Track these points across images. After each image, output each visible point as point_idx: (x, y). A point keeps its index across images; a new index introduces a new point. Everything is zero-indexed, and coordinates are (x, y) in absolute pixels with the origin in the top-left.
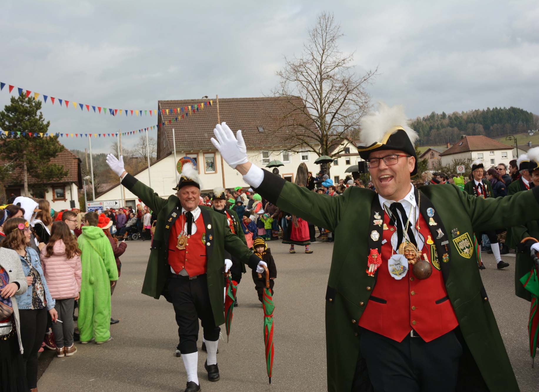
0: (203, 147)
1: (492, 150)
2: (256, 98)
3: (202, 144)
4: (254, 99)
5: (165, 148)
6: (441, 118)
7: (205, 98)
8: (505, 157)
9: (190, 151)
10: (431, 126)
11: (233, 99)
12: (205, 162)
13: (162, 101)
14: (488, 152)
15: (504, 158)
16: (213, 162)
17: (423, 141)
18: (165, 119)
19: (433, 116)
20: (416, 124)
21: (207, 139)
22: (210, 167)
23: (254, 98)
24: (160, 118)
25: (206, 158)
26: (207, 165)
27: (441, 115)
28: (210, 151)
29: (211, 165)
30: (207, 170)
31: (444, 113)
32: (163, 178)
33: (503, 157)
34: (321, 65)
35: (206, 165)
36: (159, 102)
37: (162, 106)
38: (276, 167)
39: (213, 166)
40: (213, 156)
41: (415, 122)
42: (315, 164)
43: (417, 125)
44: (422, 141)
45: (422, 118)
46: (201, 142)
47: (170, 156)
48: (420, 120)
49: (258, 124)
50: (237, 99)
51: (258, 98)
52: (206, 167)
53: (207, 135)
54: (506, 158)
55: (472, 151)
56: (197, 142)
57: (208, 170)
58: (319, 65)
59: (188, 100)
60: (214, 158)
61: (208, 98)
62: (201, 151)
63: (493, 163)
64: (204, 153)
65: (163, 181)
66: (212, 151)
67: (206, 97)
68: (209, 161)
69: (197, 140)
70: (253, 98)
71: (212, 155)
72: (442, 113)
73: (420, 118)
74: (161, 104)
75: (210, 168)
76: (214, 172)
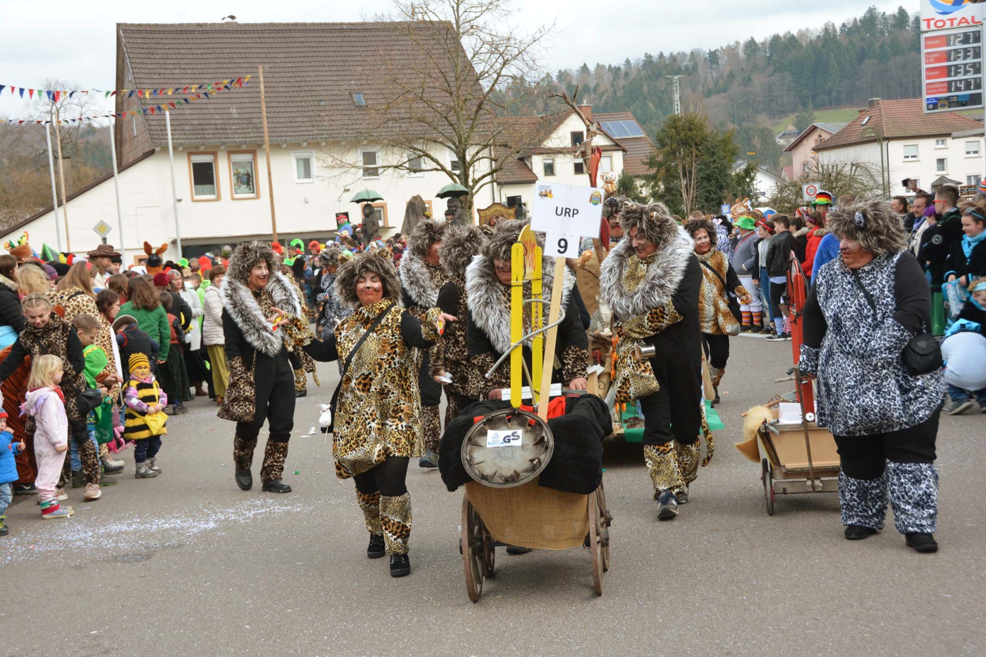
0: (227, 140)
1: (941, 136)
2: (349, 24)
3: (225, 131)
4: (344, 27)
5: (136, 137)
6: (894, 26)
7: (230, 20)
8: (976, 152)
9: (197, 147)
10: (863, 50)
11: (296, 25)
12: (232, 174)
13: (126, 25)
14: (933, 141)
15: (972, 155)
16: (250, 172)
17: (837, 91)
18: (135, 71)
19: (871, 19)
20: (820, 45)
21: (236, 122)
22: (243, 184)
23: (345, 24)
24: (120, 62)
25: (234, 163)
26: (237, 180)
27: (894, 16)
28: (244, 147)
29: (245, 179)
30: (236, 189)
31: (902, 12)
32: (136, 208)
33: (968, 153)
34: (458, 7)
35: (234, 179)
36: (118, 25)
37: (126, 38)
38: (369, 203)
39: (251, 183)
40: (250, 160)
41: (819, 37)
42: (439, 198)
43: (823, 46)
44: (834, 94)
45: (838, 26)
46: (223, 126)
47: (152, 156)
48: (834, 30)
49: (352, 87)
50: (305, 24)
51: (353, 24)
52: (235, 184)
53: (235, 111)
54: (976, 155)
55: (889, 139)
56: (214, 127)
57: (238, 191)
58: (455, 6)
59: (189, 25)
60: (253, 164)
61: (235, 20)
62: (223, 148)
63: (943, 169)
64: (230, 153)
65: (136, 215)
66: (249, 149)
67: (233, 17)
68: (242, 171)
69: (213, 122)
70: (341, 24)
71: (247, 157)
72: (895, 11)
73: (833, 25)
74: (125, 31)
75: (244, 187)
76: (252, 195)
